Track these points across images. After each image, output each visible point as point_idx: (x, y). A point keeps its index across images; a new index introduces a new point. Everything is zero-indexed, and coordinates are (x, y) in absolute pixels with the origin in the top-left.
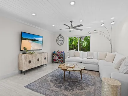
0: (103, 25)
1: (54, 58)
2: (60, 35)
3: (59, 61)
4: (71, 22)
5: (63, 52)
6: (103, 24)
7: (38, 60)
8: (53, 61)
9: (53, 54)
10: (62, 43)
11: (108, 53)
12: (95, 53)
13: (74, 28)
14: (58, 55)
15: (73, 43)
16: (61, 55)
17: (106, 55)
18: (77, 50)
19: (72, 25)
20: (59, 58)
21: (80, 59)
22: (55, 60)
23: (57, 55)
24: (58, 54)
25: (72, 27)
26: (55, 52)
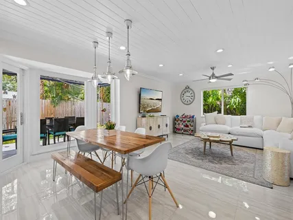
0: (271, 70)
1: (177, 126)
2: (187, 88)
3: (185, 131)
4: (213, 68)
5: (193, 117)
6: (273, 67)
7: (159, 126)
8: (176, 131)
9: (175, 120)
10: (191, 100)
11: (283, 118)
12: (257, 118)
13: (217, 77)
14: (185, 122)
15: (210, 100)
16: (189, 121)
17: (280, 121)
18: (220, 112)
19: (213, 74)
20: (187, 126)
21: (229, 129)
22: (179, 130)
23: (181, 121)
24: (184, 119)
25: (213, 76)
26: (178, 116)
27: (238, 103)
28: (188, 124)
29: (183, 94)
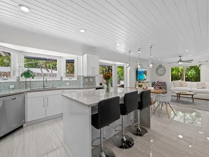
2: (160, 66)
4: (180, 57)
5: (165, 83)
9: (153, 84)
10: (163, 73)
13: (183, 62)
14: (159, 86)
15: (174, 72)
16: (162, 85)
21: (190, 89)
23: (157, 85)
24: (159, 84)
25: (181, 61)
26: (154, 82)
27: (194, 74)
28: (162, 87)
29: (157, 69)
